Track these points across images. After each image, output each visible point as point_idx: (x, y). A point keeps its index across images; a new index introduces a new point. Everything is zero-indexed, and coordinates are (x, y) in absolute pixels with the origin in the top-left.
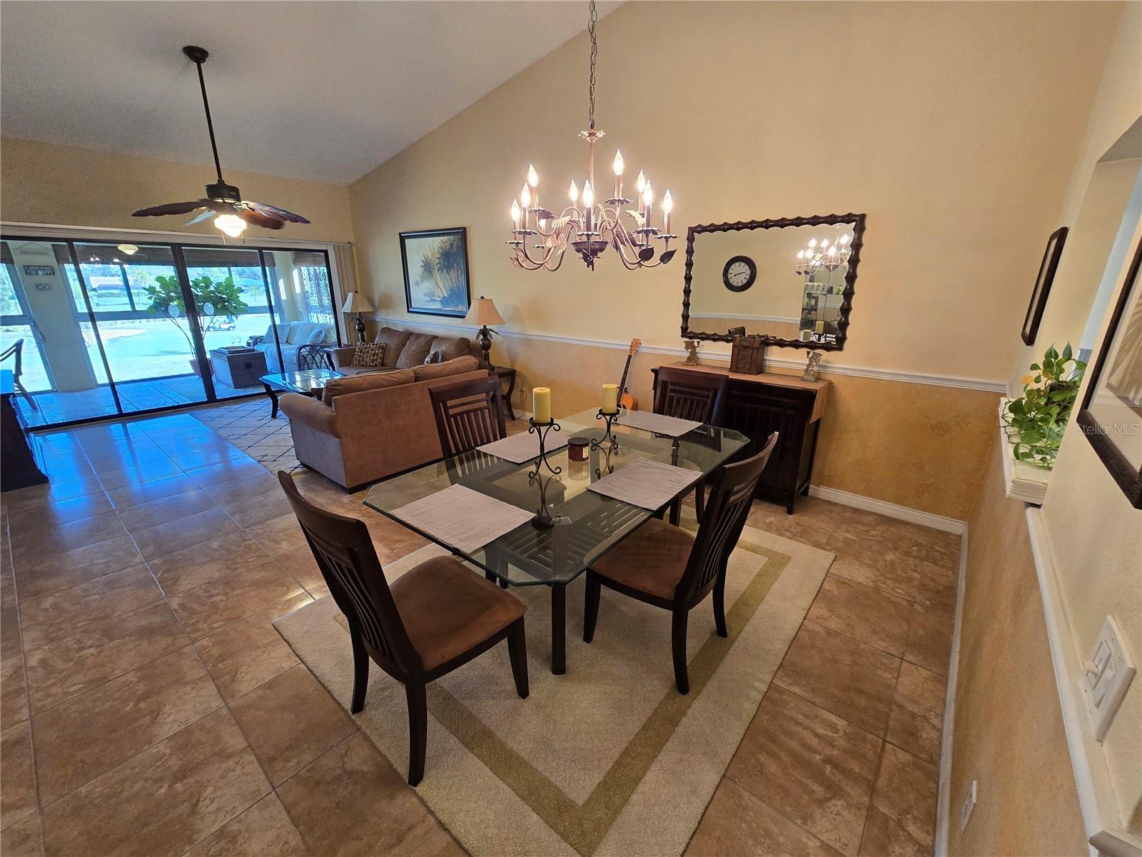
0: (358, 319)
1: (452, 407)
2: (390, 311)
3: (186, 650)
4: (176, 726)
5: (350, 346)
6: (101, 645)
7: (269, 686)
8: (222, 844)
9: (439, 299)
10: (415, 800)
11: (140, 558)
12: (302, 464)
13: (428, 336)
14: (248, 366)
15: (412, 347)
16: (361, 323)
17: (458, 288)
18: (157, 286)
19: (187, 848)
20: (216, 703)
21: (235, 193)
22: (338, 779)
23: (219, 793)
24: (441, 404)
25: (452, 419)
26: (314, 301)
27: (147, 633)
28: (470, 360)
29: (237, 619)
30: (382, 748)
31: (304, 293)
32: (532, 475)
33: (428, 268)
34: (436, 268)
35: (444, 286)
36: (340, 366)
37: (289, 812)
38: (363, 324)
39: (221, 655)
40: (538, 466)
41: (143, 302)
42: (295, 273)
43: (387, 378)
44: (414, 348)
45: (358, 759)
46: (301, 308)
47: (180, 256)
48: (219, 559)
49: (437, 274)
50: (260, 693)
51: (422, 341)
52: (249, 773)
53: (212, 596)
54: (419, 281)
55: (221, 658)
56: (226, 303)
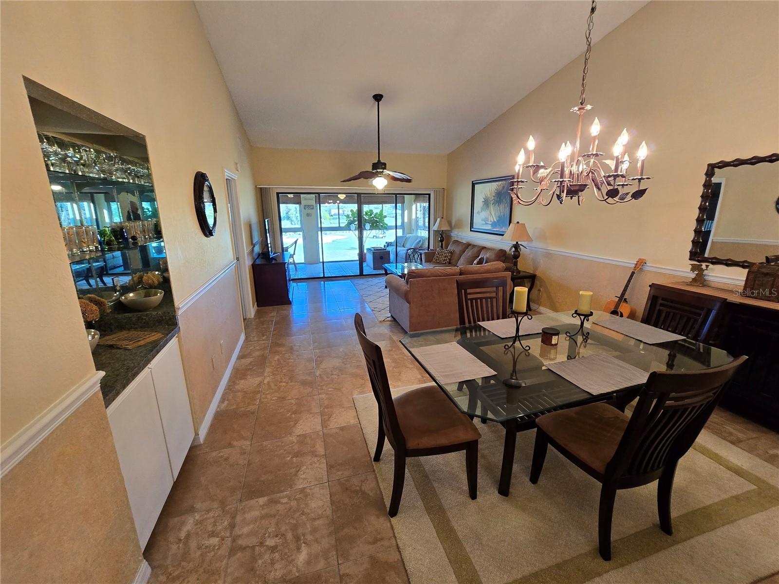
0: (441, 234)
1: (470, 294)
2: (460, 230)
3: (315, 397)
4: (301, 432)
5: (434, 250)
6: (287, 383)
7: (342, 429)
8: (301, 495)
9: (491, 223)
10: (389, 525)
11: (311, 347)
12: (392, 316)
13: (480, 246)
14: (381, 258)
15: (469, 253)
16: (442, 237)
17: (504, 215)
18: (350, 213)
19: (289, 489)
20: (319, 428)
21: (384, 166)
22: (356, 492)
23: (307, 471)
24: (463, 291)
25: (469, 301)
26: (421, 223)
27: (304, 383)
28: (500, 265)
29: (339, 389)
30: (382, 487)
31: (417, 218)
32: (507, 347)
33: (486, 202)
34: (492, 202)
35: (495, 214)
36: (426, 262)
37: (331, 496)
38: (443, 237)
39: (328, 405)
40: (514, 342)
41: (344, 222)
42: (414, 207)
43: (442, 271)
44: (470, 254)
45: (368, 487)
46: (413, 227)
47: (360, 199)
48: (341, 357)
49: (492, 207)
50: (337, 431)
51: (476, 250)
52: (321, 468)
53: (332, 374)
54: (480, 211)
55: (327, 407)
56: (377, 223)
